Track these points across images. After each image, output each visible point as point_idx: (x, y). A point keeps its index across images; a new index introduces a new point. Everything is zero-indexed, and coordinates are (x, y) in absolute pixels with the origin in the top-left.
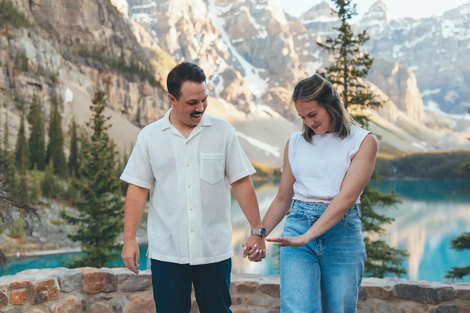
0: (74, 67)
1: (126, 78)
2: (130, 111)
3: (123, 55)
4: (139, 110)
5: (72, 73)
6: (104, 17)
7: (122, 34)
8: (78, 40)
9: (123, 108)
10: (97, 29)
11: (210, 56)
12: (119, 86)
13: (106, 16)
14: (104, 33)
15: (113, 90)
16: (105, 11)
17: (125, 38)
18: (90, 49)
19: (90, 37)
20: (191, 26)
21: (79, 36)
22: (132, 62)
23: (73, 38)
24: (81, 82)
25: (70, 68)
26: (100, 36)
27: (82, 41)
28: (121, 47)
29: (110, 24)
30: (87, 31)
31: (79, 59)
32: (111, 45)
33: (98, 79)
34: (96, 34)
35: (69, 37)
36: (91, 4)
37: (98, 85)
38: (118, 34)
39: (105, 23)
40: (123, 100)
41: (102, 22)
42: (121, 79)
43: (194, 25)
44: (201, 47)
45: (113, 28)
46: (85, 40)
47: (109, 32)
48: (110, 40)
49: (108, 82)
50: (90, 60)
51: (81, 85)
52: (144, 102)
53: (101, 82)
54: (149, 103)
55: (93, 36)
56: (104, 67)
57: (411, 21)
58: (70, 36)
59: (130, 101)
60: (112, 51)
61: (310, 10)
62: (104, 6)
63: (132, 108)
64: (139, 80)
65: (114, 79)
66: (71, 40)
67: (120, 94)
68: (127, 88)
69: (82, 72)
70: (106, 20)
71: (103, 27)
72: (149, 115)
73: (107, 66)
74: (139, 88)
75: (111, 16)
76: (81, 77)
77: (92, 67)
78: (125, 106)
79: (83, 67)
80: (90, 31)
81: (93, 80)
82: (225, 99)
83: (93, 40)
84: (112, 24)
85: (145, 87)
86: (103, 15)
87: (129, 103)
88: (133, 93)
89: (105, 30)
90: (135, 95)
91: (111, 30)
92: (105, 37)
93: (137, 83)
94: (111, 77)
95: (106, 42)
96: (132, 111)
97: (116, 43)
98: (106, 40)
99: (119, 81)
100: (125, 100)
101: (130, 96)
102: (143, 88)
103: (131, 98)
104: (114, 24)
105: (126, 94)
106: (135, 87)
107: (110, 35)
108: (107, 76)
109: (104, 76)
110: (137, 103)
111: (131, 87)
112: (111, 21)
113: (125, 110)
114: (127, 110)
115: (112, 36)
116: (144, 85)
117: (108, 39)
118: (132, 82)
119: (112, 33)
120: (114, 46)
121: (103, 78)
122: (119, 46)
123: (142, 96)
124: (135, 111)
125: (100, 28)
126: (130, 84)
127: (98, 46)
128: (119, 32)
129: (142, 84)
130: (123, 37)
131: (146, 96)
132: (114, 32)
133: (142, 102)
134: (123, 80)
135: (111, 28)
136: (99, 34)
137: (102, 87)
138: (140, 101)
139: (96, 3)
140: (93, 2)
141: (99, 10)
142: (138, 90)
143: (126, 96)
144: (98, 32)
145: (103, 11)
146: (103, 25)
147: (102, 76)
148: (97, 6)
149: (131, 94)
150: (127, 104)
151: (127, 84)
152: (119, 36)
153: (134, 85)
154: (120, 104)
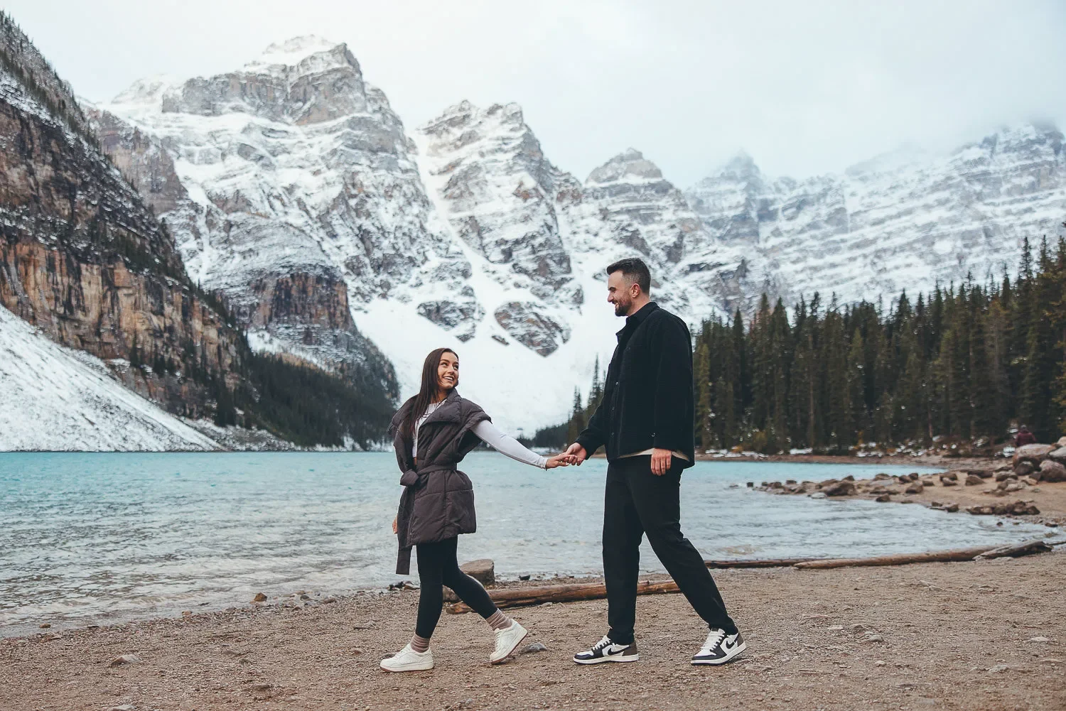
1: (76, 255)
2: (80, 315)
3: (74, 213)
4: (101, 315)
6: (32, 143)
7: (77, 175)
9: (61, 310)
10: (15, 166)
12: (51, 267)
13: (37, 142)
14: (31, 172)
15: (38, 275)
16: (36, 133)
26: (23, 178)
28: (71, 198)
29: (50, 159)
34: (13, 174)
38: (67, 175)
39: (34, 155)
40: (63, 298)
41: (29, 153)
42: (59, 257)
45: (55, 165)
47: (44, 172)
48: (46, 184)
49: (26, 261)
52: (115, 298)
53: (11, 260)
54: (125, 302)
55: (6, 178)
56: (20, 234)
57: (791, 184)
59: (80, 295)
60: (51, 205)
63: (85, 310)
64: (102, 261)
65: (42, 256)
68: (77, 275)
70: (38, 150)
71: (31, 162)
72: (124, 325)
74: (103, 274)
75: (53, 143)
78: (67, 305)
83: (6, 185)
84: (53, 157)
85: (116, 271)
86: (31, 140)
87: (78, 300)
88: (90, 283)
89: (34, 166)
90: (94, 286)
91: (49, 168)
92: (35, 179)
93: (101, 265)
94: (35, 252)
95: (37, 189)
96: (86, 315)
97: (58, 192)
98: (37, 184)
99: (54, 259)
100: (70, 294)
101: (81, 288)
102: (113, 274)
103: (85, 292)
104: (58, 157)
105: (71, 284)
106: (95, 272)
107: (47, 176)
108: (26, 249)
109: (21, 249)
110: (98, 301)
111: (84, 272)
112: (51, 152)
113: (68, 313)
114: (72, 313)
115: (51, 177)
116: (115, 268)
117: (40, 184)
118: (87, 263)
119: (53, 174)
120: (55, 197)
121: (18, 252)
122: (65, 197)
123: (109, 289)
124: (93, 316)
125: (22, 163)
126: (83, 266)
127: (16, 196)
128: (69, 173)
129: (112, 266)
130: (79, 181)
131: (118, 288)
132: (55, 171)
133: (109, 300)
134: (64, 257)
135: (49, 164)
136: (19, 173)
137: (13, 269)
138: (105, 297)
139: (14, 118)
140: (9, 116)
141: (22, 130)
142: (100, 278)
143: (70, 288)
144: (18, 170)
145: (30, 133)
146: (31, 158)
147: (15, 249)
148: (18, 122)
149: (83, 284)
150: (74, 302)
151: (75, 265)
152: (70, 179)
153: (92, 268)
154: (53, 302)
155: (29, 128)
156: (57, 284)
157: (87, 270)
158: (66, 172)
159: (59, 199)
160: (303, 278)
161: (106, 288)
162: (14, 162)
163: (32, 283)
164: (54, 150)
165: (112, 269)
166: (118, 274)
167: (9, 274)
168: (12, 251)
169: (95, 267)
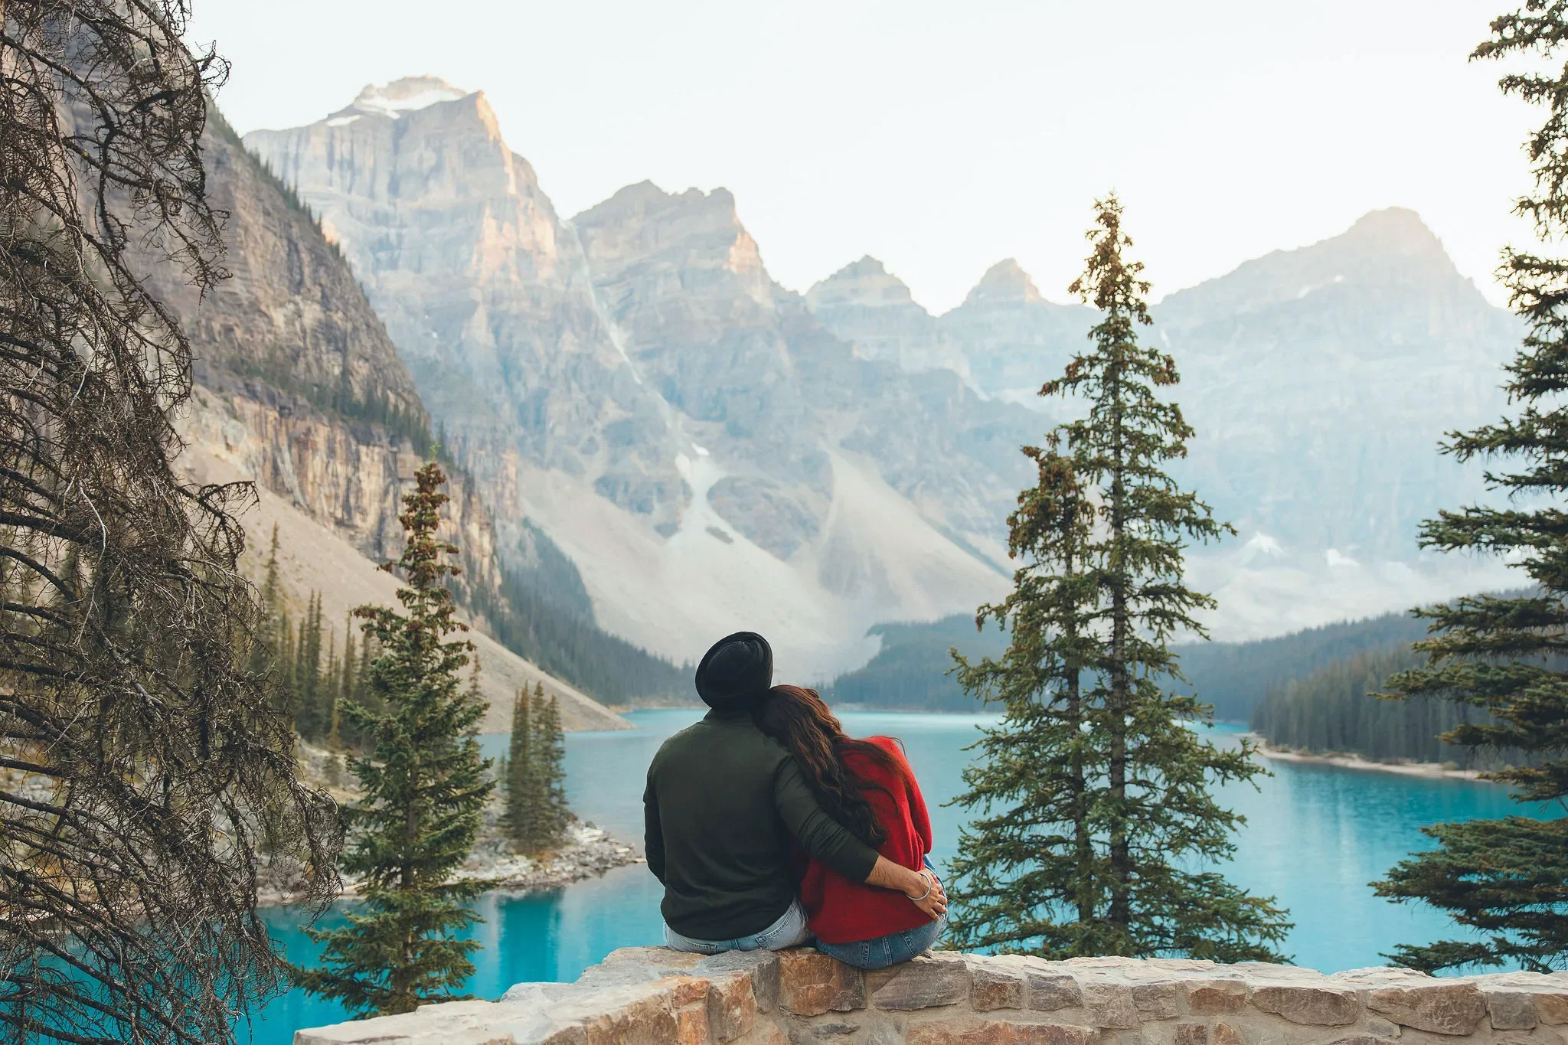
0: (214, 401)
1: (354, 433)
2: (357, 520)
3: (346, 372)
4: (382, 520)
5: (207, 416)
6: (302, 273)
7: (347, 317)
8: (229, 330)
9: (339, 514)
10: (282, 305)
11: (574, 385)
12: (331, 452)
13: (307, 271)
14: (299, 314)
15: (316, 464)
16: (305, 257)
17: (355, 329)
18: (260, 354)
19: (262, 323)
20: (526, 305)
21: (232, 321)
22: (369, 394)
23: (217, 326)
24: (231, 442)
25: (204, 403)
26: (289, 322)
27: (238, 333)
28: (343, 351)
29: (317, 293)
30: (255, 308)
31: (228, 379)
32: (316, 346)
33: (277, 432)
34: (279, 317)
35: (203, 322)
36: (271, 239)
37: (277, 448)
38: (337, 317)
39: (303, 290)
40: (341, 492)
41: (297, 286)
42: (340, 437)
43: (536, 302)
44: (553, 359)
45: (325, 302)
46: (248, 330)
47: (312, 313)
48: (314, 331)
49: (302, 443)
50: (258, 384)
51: (228, 447)
53: (283, 441)
55: (270, 321)
56: (295, 404)
58: (209, 319)
59: (359, 490)
60: (318, 360)
61: (834, 277)
62: (301, 246)
63: (364, 513)
64: (385, 441)
65: (321, 435)
66: (209, 330)
67: (335, 475)
68: (355, 461)
69: (233, 414)
70: (308, 282)
71: (298, 298)
73: (302, 401)
74: (385, 460)
75: (322, 270)
76: (232, 427)
77: (262, 403)
78: (346, 507)
79: (237, 400)
80: (263, 308)
81: (263, 436)
82: (612, 497)
83: (269, 332)
84: (323, 292)
85: (400, 456)
86: (300, 268)
87: (357, 498)
88: (369, 474)
89: (301, 305)
90: (374, 478)
91: (317, 307)
92: (302, 325)
93: (381, 447)
94: (313, 429)
95: (304, 338)
96: (364, 520)
97: (329, 342)
98: (304, 331)
99: (334, 439)
100: (348, 489)
101: (360, 481)
102: (395, 461)
103: (364, 485)
104: (328, 292)
105: (350, 475)
106: (376, 458)
107: (315, 319)
108: (301, 427)
109: (294, 425)
110: (377, 499)
111: (364, 458)
112: (321, 285)
113: (346, 517)
114: (350, 518)
115: (320, 321)
116: (399, 451)
117: (308, 331)
118: (368, 445)
119: (322, 316)
120: (323, 348)
121: (291, 430)
122: (337, 349)
123: (392, 483)
124: (372, 519)
125: (290, 301)
126: (363, 449)
127: (281, 348)
128: (340, 314)
129: (395, 449)
130: (349, 326)
131: (401, 480)
132: (325, 312)
133: (390, 498)
134: (343, 437)
135: (318, 302)
136: (285, 316)
137: (287, 456)
138: (386, 492)
139: (281, 237)
140: (275, 234)
141: (289, 255)
142: (381, 466)
143: (349, 481)
144: (284, 311)
145: (299, 258)
146: (299, 293)
147: (287, 426)
148: (285, 242)
149: (362, 475)
150: (352, 501)
151: (354, 447)
152: (340, 322)
153: (373, 452)
154: (333, 501)
155: (297, 251)
156: (337, 476)
157: (367, 455)
158: (336, 312)
159: (328, 352)
160: (460, 440)
161: (390, 480)
162: (282, 300)
163: (310, 476)
164: (323, 282)
165: (395, 454)
166: (403, 461)
167: (283, 462)
168: (284, 429)
169: (377, 450)
